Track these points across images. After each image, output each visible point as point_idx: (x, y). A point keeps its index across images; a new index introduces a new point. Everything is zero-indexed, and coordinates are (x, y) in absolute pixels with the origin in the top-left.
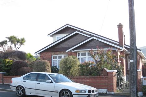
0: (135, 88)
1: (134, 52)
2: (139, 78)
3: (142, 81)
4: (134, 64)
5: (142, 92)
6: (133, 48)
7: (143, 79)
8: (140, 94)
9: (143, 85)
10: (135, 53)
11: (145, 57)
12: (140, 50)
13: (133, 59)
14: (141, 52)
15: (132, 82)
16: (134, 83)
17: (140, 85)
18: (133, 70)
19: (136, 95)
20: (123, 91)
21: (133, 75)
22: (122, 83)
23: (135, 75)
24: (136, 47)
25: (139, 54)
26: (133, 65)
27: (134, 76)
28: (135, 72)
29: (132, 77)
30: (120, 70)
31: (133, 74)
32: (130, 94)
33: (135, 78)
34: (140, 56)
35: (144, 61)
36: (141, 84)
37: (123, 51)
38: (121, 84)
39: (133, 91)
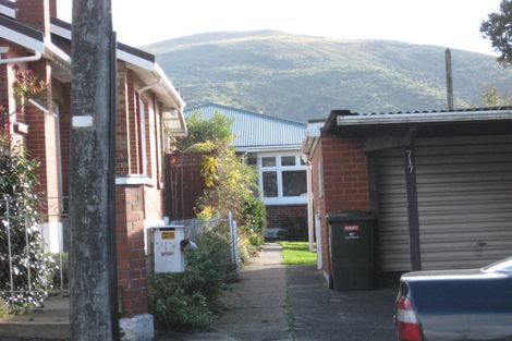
0: (103, 288)
1: (95, 63)
2: (131, 230)
3: (151, 246)
4: (96, 144)
5: (148, 316)
6: (90, 38)
7: (158, 235)
8: (136, 326)
9: (157, 269)
10: (104, 71)
11: (183, 104)
12: (150, 58)
13: (90, 111)
14: (156, 68)
15: (87, 254)
16: (97, 257)
17: (134, 274)
18: (93, 176)
19: (107, 331)
20: (37, 311)
21: (91, 208)
22: (26, 262)
23: (103, 207)
24: (111, 35)
25: (143, 85)
26: (90, 148)
27: (94, 216)
28: (104, 193)
29: (86, 221)
30: (15, 180)
31: (92, 203)
32: (74, 328)
33: (103, 226)
34: (153, 95)
35: (173, 125)
36: (143, 263)
37: (43, 61)
38: (21, 268)
39: (89, 307)
